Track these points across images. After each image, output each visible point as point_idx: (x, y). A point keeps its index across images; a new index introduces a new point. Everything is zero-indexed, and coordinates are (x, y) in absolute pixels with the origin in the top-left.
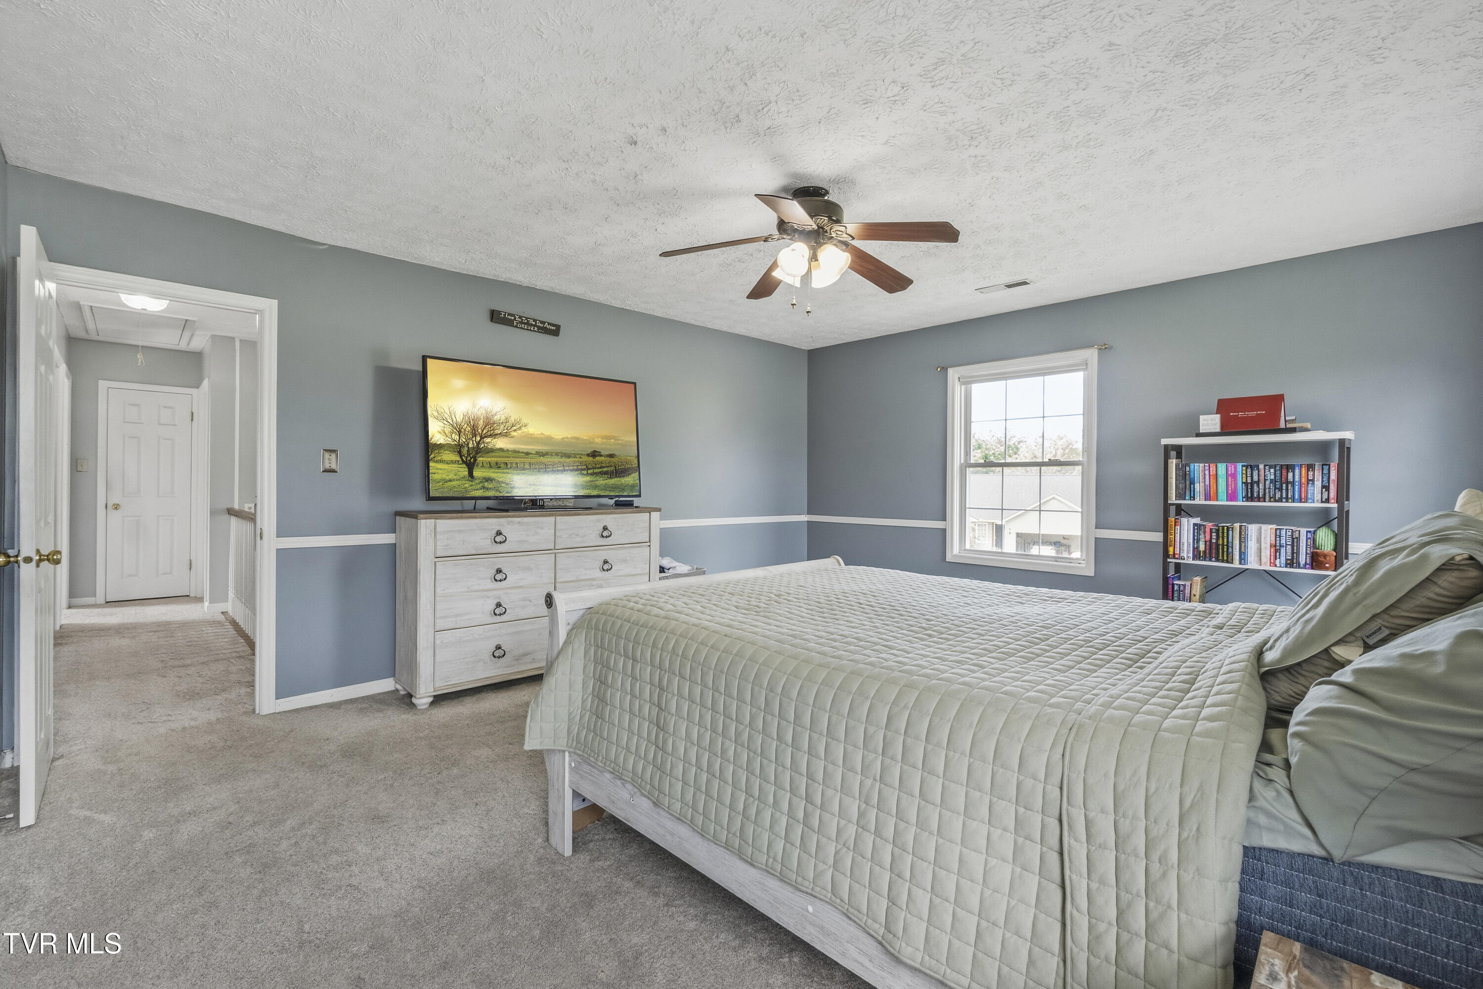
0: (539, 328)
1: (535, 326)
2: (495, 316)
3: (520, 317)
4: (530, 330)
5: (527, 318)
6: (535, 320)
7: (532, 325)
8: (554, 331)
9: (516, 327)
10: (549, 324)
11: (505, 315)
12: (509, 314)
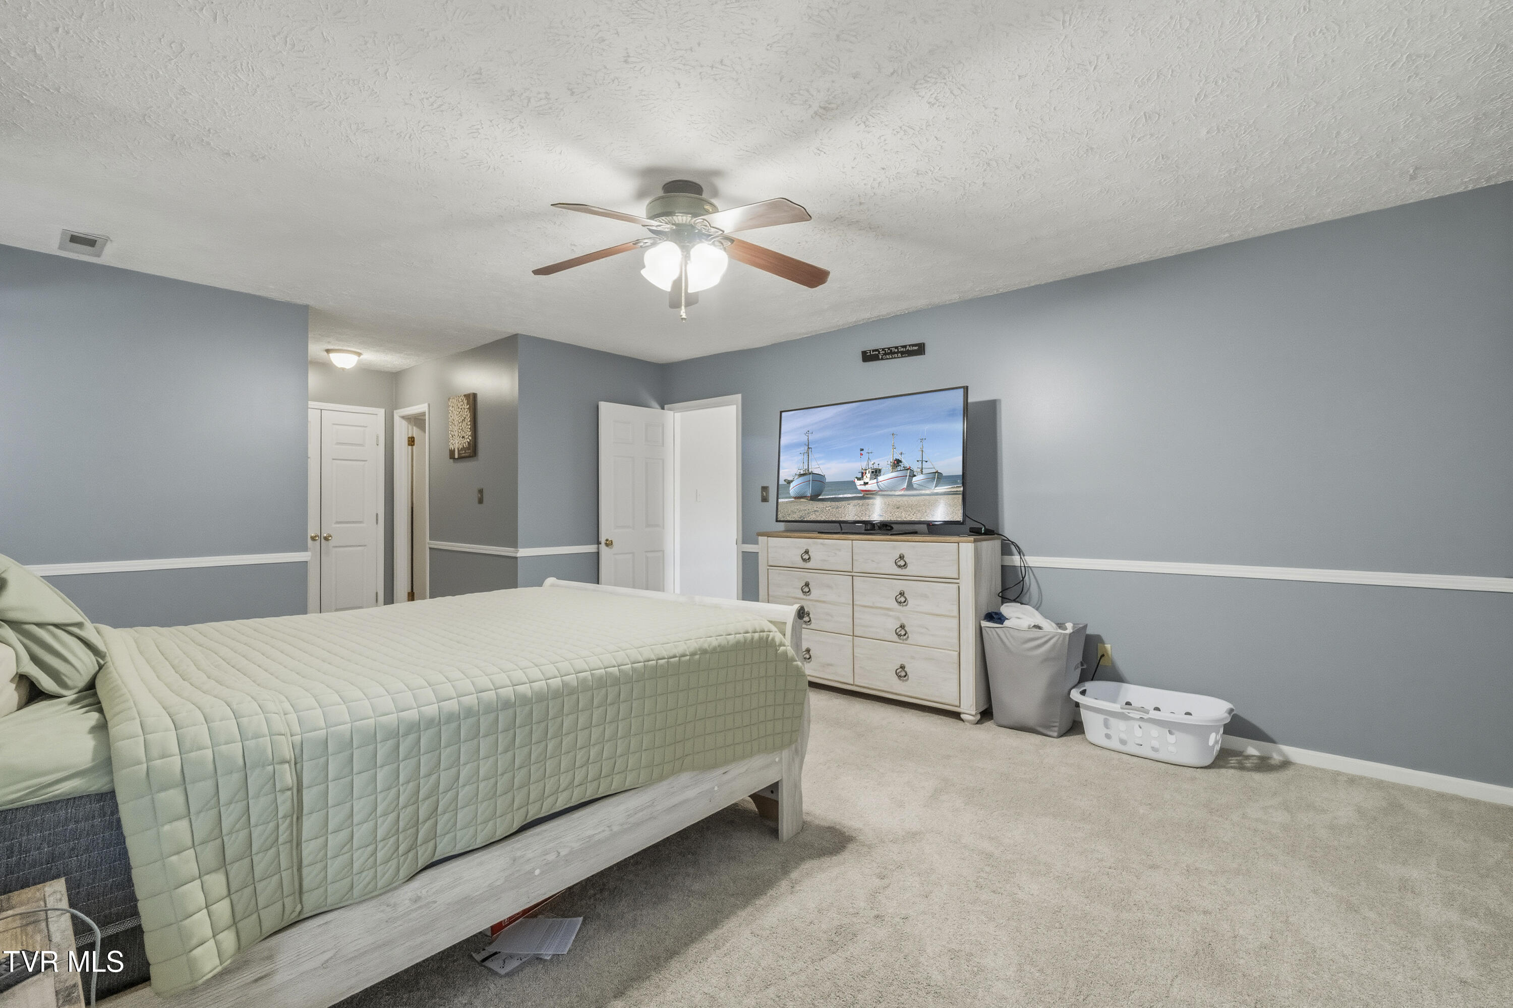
0: (902, 353)
1: (897, 353)
2: (868, 357)
3: (883, 349)
4: (895, 358)
5: (889, 349)
6: (896, 348)
7: (895, 353)
8: (920, 349)
9: (882, 359)
10: (910, 345)
11: (870, 353)
12: (873, 351)
